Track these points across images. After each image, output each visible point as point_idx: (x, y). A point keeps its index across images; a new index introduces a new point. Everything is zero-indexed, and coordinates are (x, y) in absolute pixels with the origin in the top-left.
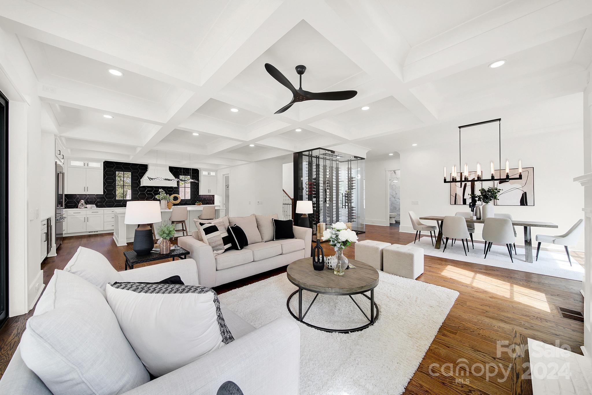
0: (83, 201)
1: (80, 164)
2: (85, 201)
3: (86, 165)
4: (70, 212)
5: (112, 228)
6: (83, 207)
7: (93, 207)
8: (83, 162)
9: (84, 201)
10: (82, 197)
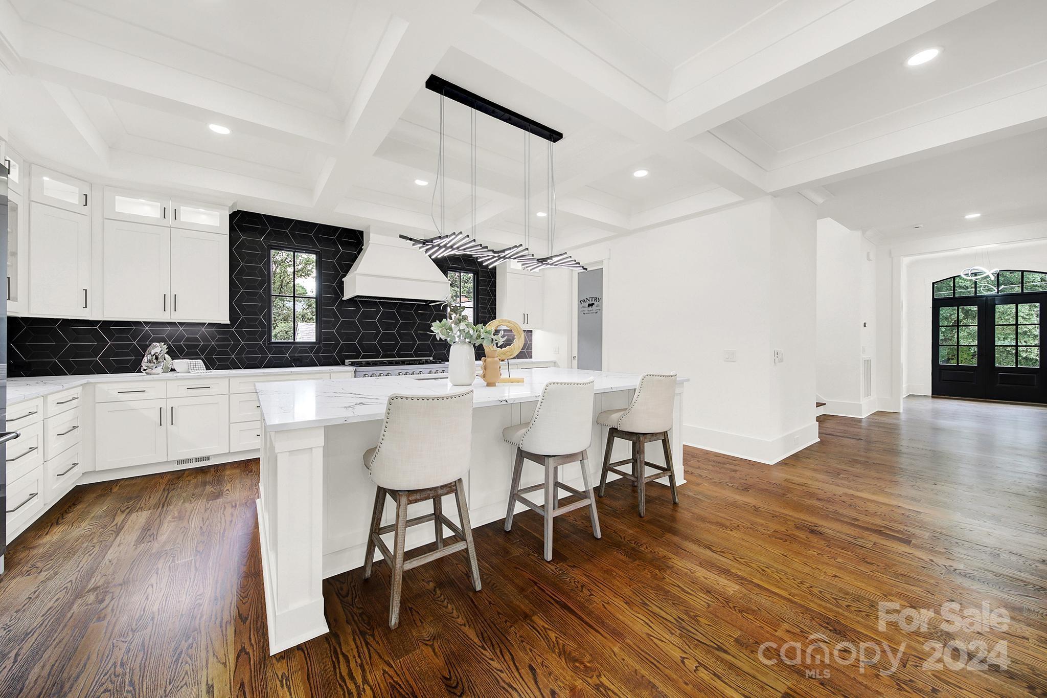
0: (158, 348)
1: (148, 210)
2: (169, 347)
3: (170, 214)
4: (105, 387)
5: (257, 443)
6: (159, 370)
7: (195, 367)
8: (159, 204)
9: (165, 347)
10: (157, 331)
